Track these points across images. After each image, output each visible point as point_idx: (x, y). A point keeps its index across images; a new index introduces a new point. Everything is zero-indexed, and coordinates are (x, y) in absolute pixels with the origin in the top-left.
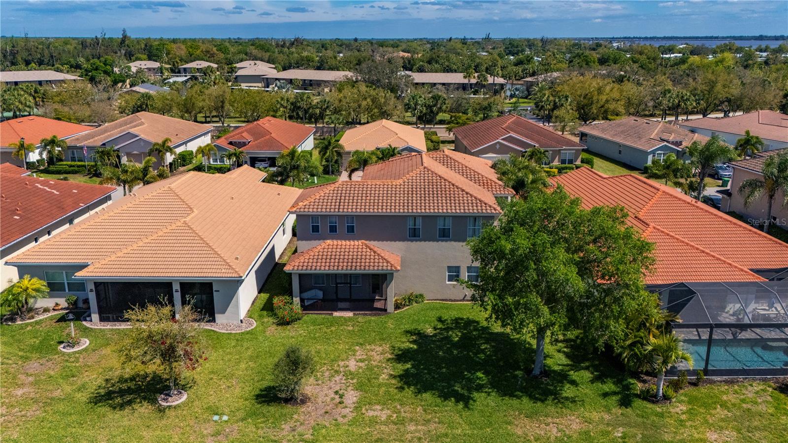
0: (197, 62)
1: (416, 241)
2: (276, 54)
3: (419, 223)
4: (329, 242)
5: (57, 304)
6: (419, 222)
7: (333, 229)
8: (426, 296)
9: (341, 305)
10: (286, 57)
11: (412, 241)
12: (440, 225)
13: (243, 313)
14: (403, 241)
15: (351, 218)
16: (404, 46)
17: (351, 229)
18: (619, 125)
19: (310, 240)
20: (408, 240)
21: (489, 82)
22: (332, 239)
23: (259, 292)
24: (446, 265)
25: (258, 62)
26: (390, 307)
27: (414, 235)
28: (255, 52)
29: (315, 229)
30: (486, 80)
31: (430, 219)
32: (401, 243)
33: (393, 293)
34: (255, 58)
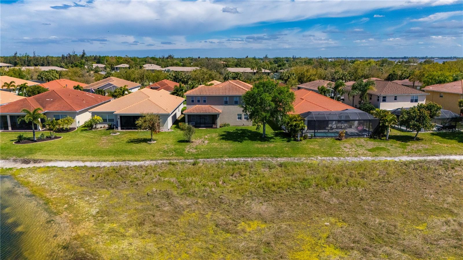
0: (123, 64)
1: (227, 105)
2: (161, 62)
3: (228, 100)
4: (197, 105)
5: (104, 126)
6: (228, 98)
7: (199, 101)
8: (231, 125)
9: (201, 125)
10: (165, 63)
11: (225, 105)
12: (235, 100)
13: (169, 127)
14: (223, 105)
15: (205, 97)
16: (224, 60)
17: (205, 101)
18: (313, 83)
19: (191, 105)
20: (224, 105)
21: (263, 72)
22: (198, 105)
23: (173, 125)
24: (237, 114)
25: (153, 65)
26: (218, 127)
27: (226, 103)
28: (150, 60)
29: (193, 101)
30: (261, 70)
31: (231, 97)
32: (222, 106)
33: (219, 122)
34: (150, 63)
